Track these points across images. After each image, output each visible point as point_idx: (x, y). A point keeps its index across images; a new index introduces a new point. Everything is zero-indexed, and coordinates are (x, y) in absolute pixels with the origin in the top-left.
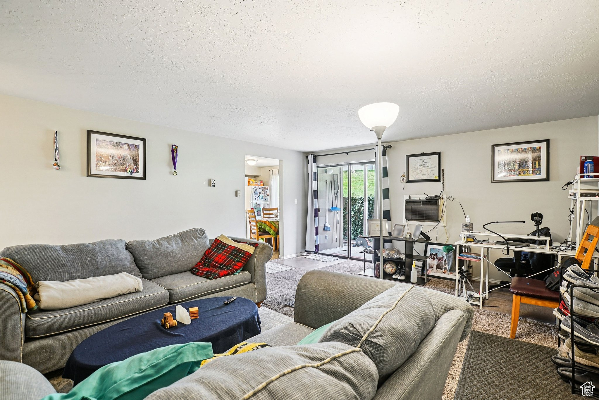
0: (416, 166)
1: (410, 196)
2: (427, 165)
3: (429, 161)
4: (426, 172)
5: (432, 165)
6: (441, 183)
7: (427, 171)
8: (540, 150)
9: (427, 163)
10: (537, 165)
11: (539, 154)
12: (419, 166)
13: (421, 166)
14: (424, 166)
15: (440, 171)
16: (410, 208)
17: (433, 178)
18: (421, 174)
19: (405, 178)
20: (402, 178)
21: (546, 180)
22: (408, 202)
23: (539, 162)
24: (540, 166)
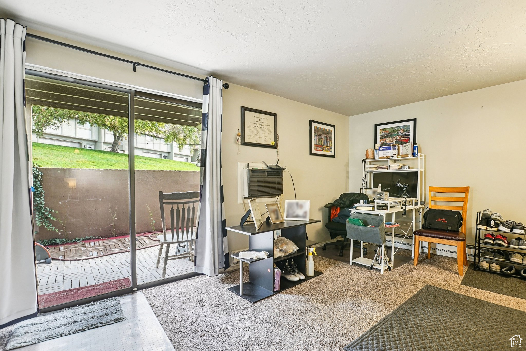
0: (253, 125)
1: (248, 164)
2: (264, 126)
3: (266, 121)
4: (263, 135)
6: (276, 150)
7: (264, 133)
8: (331, 133)
9: (264, 124)
12: (255, 125)
13: (258, 126)
14: (261, 127)
15: (276, 136)
16: (255, 180)
17: (269, 143)
18: (258, 136)
19: (240, 138)
20: (238, 138)
21: (334, 156)
22: (253, 172)
23: (331, 142)
24: (331, 145)
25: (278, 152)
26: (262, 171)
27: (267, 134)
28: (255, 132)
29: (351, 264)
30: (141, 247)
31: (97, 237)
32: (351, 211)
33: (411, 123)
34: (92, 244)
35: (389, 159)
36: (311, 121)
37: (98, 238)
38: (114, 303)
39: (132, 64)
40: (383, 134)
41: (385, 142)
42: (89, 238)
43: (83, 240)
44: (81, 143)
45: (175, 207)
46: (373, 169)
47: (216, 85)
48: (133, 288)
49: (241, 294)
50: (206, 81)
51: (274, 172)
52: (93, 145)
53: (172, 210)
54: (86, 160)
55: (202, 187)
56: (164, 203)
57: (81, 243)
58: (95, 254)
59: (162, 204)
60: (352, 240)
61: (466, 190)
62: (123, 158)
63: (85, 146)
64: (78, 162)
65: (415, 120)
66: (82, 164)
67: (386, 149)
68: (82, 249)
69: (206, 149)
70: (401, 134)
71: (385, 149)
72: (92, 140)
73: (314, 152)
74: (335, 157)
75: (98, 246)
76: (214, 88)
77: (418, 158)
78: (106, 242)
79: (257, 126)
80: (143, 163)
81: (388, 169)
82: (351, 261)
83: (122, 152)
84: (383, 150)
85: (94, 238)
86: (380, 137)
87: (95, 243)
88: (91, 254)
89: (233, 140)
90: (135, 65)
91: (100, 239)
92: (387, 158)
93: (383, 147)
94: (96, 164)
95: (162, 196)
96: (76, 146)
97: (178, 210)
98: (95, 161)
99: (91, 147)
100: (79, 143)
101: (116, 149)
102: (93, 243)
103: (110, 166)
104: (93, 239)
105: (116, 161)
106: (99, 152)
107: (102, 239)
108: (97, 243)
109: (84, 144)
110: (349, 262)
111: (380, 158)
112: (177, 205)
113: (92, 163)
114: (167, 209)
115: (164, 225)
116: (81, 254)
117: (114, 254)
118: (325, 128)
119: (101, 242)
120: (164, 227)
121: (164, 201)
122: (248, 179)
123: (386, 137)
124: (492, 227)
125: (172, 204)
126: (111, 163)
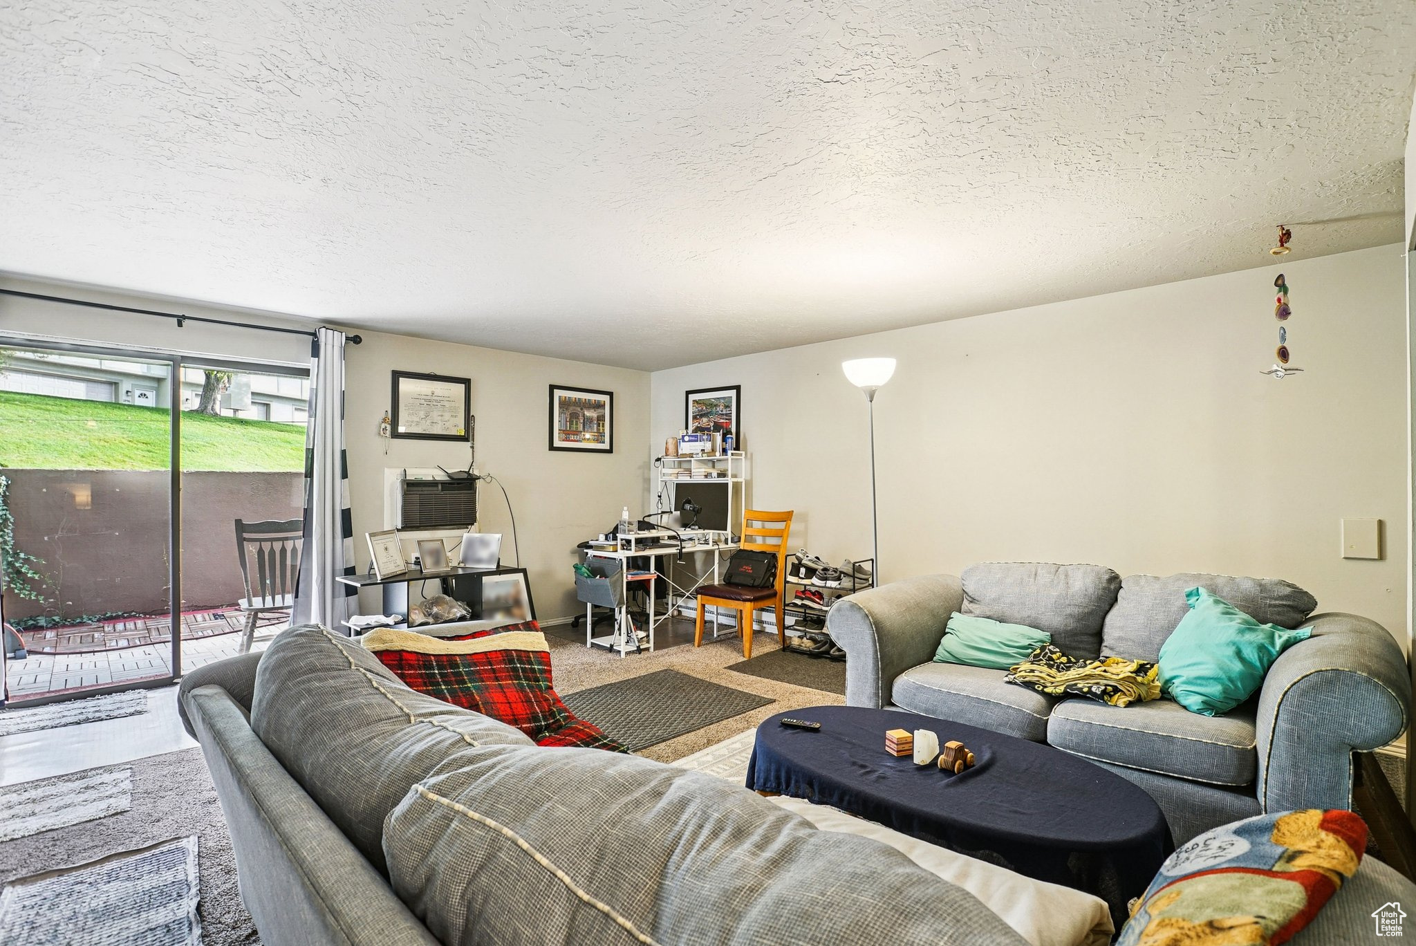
0: (418, 402)
1: (405, 472)
2: (443, 403)
4: (440, 418)
5: (453, 404)
6: (469, 444)
7: (442, 416)
8: (603, 406)
9: (441, 399)
10: (601, 428)
11: (602, 411)
12: (423, 402)
13: (429, 403)
14: (435, 404)
15: (469, 419)
16: (416, 498)
17: (454, 432)
18: (429, 422)
19: (389, 427)
20: (383, 426)
21: (610, 451)
22: (411, 487)
23: (603, 424)
24: (604, 430)
25: (472, 447)
26: (434, 484)
27: (447, 416)
28: (422, 414)
29: (589, 645)
30: (228, 631)
31: (133, 613)
32: (587, 553)
33: (733, 393)
34: (120, 626)
35: (692, 459)
36: (553, 388)
37: (134, 616)
38: (137, 696)
39: (176, 319)
40: (696, 410)
41: (698, 426)
42: (114, 615)
43: (99, 621)
44: (116, 384)
45: (266, 547)
46: (670, 475)
47: (332, 342)
48: (174, 678)
50: (314, 335)
51: (458, 484)
52: (151, 389)
53: (261, 552)
54: (125, 436)
55: (308, 512)
56: (245, 539)
57: (95, 625)
58: (123, 643)
59: (241, 541)
60: (589, 605)
61: (786, 517)
62: (227, 430)
63: (127, 392)
64: (102, 443)
65: (738, 388)
66: (112, 447)
67: (697, 438)
68: (96, 635)
69: (313, 449)
70: (720, 412)
71: (692, 439)
72: (149, 375)
73: (557, 443)
74: (613, 453)
75: (131, 630)
76: (329, 347)
77: (727, 460)
78: (150, 623)
79: (425, 403)
80: (282, 444)
81: (691, 477)
82: (589, 640)
83: (230, 413)
84: (689, 441)
85: (125, 615)
86: (692, 416)
87: (127, 624)
88: (114, 643)
89: (375, 430)
90: (180, 320)
91: (139, 618)
92: (690, 457)
94: (149, 448)
95: (240, 527)
96: (103, 394)
97: (272, 552)
98: (148, 440)
99: (145, 395)
100: (110, 383)
101: (210, 407)
102: (123, 624)
103: (188, 452)
104: (125, 618)
105: (208, 439)
106: (163, 413)
107: (144, 618)
108: (130, 625)
109: (125, 385)
110: (585, 643)
111: (683, 456)
112: (270, 543)
113: (140, 446)
114: (251, 549)
115: (246, 578)
116: (93, 644)
117: (164, 642)
118: (587, 398)
119: (140, 623)
120: (246, 581)
121: (246, 535)
122: (401, 497)
123: (702, 416)
124: (802, 578)
125: (260, 540)
126: (192, 444)
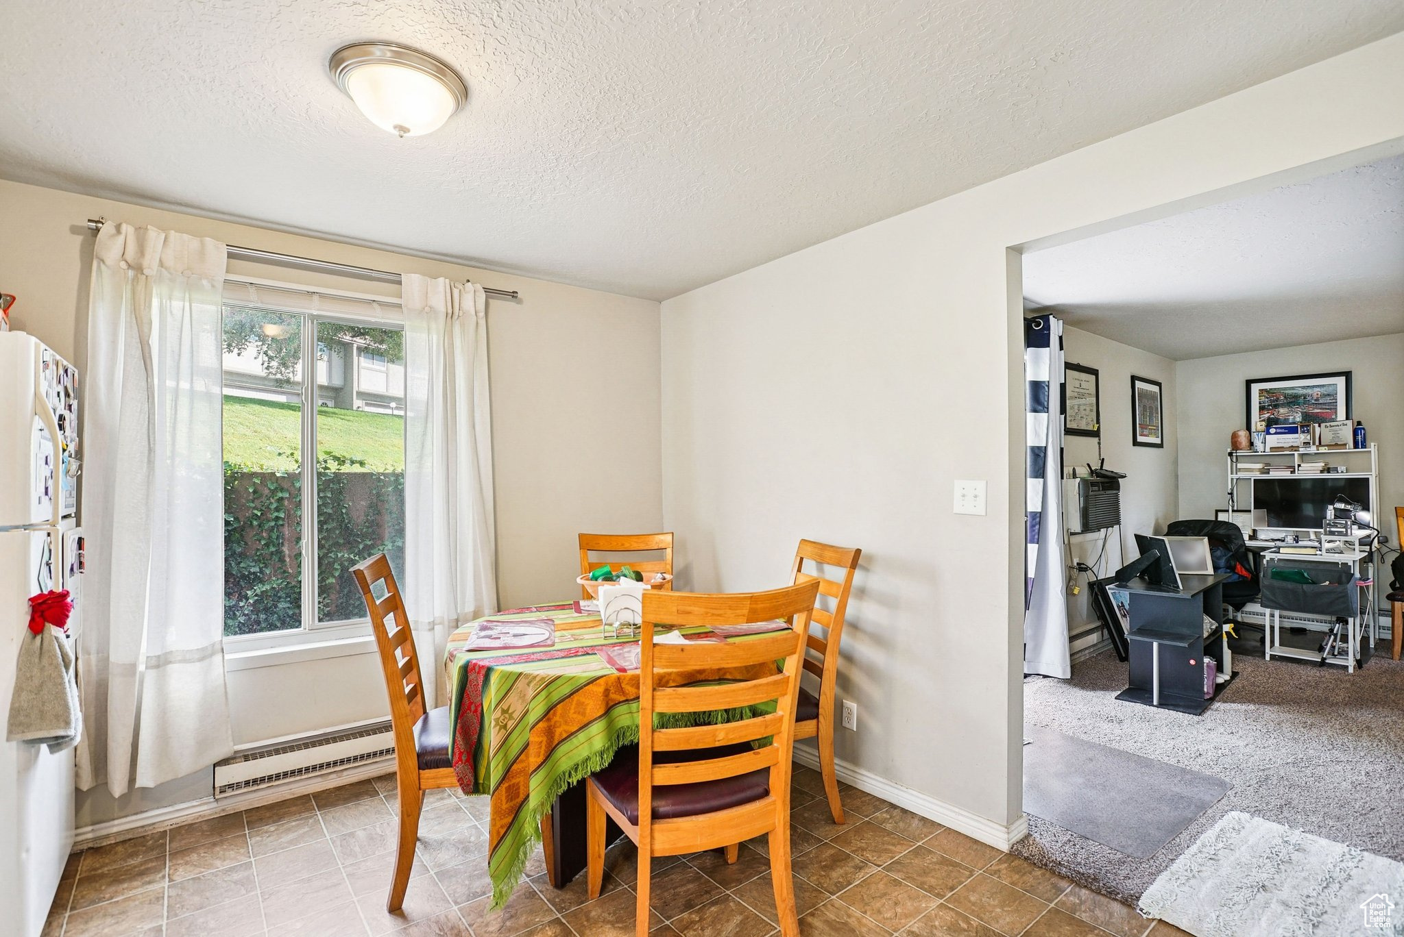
2: (1085, 396)
3: (1087, 385)
4: (1085, 412)
6: (1096, 440)
9: (1084, 391)
12: (1076, 395)
13: (1079, 396)
14: (1082, 397)
15: (1098, 412)
17: (1092, 428)
18: (1080, 416)
21: (1161, 446)
22: (1091, 486)
23: (1157, 417)
24: (1158, 423)
25: (1099, 443)
26: (1091, 482)
27: (1088, 410)
28: (1076, 408)
29: (1268, 658)
32: (1264, 556)
33: (1338, 381)
35: (1296, 453)
36: (1134, 379)
40: (1266, 400)
41: (1272, 416)
46: (1252, 471)
49: (1155, 702)
51: (1101, 482)
52: (331, 398)
65: (1346, 375)
67: (1283, 431)
70: (1313, 401)
71: (1281, 431)
73: (1138, 438)
74: (1163, 447)
77: (1369, 452)
81: (1292, 472)
82: (1268, 652)
84: (1276, 433)
86: (1260, 407)
92: (1292, 451)
93: (1276, 428)
99: (326, 404)
110: (1263, 654)
111: (1274, 450)
118: (1151, 390)
122: (1082, 499)
123: (1276, 406)
